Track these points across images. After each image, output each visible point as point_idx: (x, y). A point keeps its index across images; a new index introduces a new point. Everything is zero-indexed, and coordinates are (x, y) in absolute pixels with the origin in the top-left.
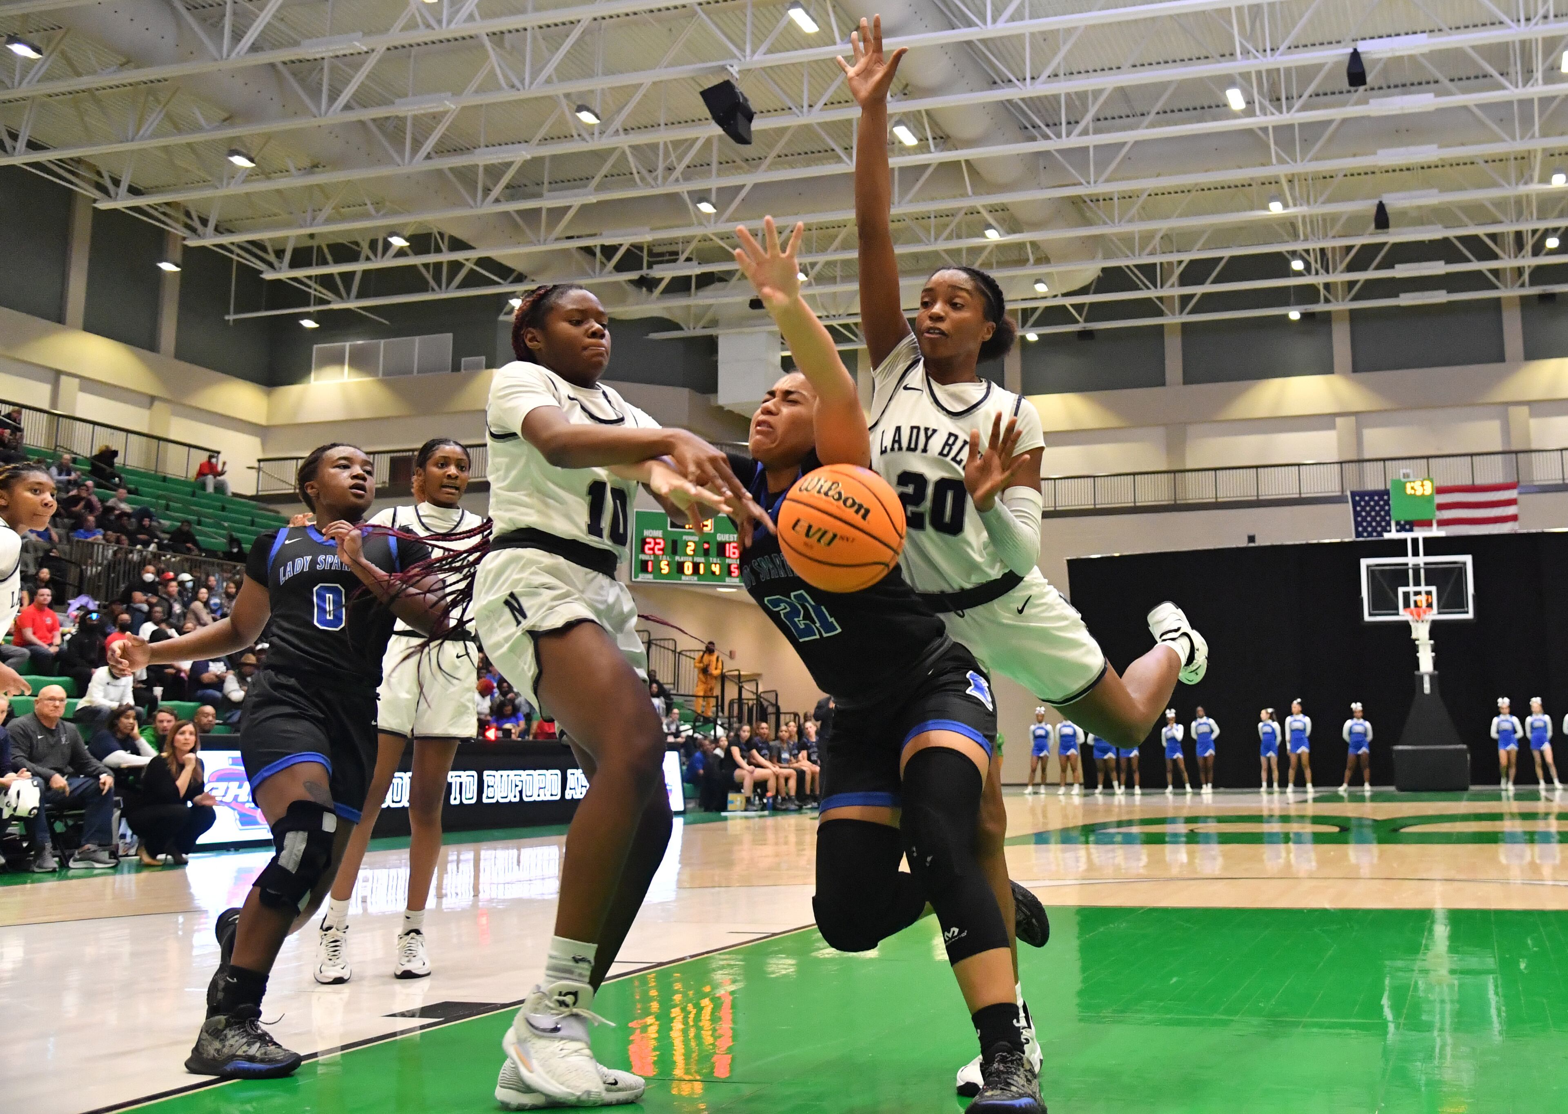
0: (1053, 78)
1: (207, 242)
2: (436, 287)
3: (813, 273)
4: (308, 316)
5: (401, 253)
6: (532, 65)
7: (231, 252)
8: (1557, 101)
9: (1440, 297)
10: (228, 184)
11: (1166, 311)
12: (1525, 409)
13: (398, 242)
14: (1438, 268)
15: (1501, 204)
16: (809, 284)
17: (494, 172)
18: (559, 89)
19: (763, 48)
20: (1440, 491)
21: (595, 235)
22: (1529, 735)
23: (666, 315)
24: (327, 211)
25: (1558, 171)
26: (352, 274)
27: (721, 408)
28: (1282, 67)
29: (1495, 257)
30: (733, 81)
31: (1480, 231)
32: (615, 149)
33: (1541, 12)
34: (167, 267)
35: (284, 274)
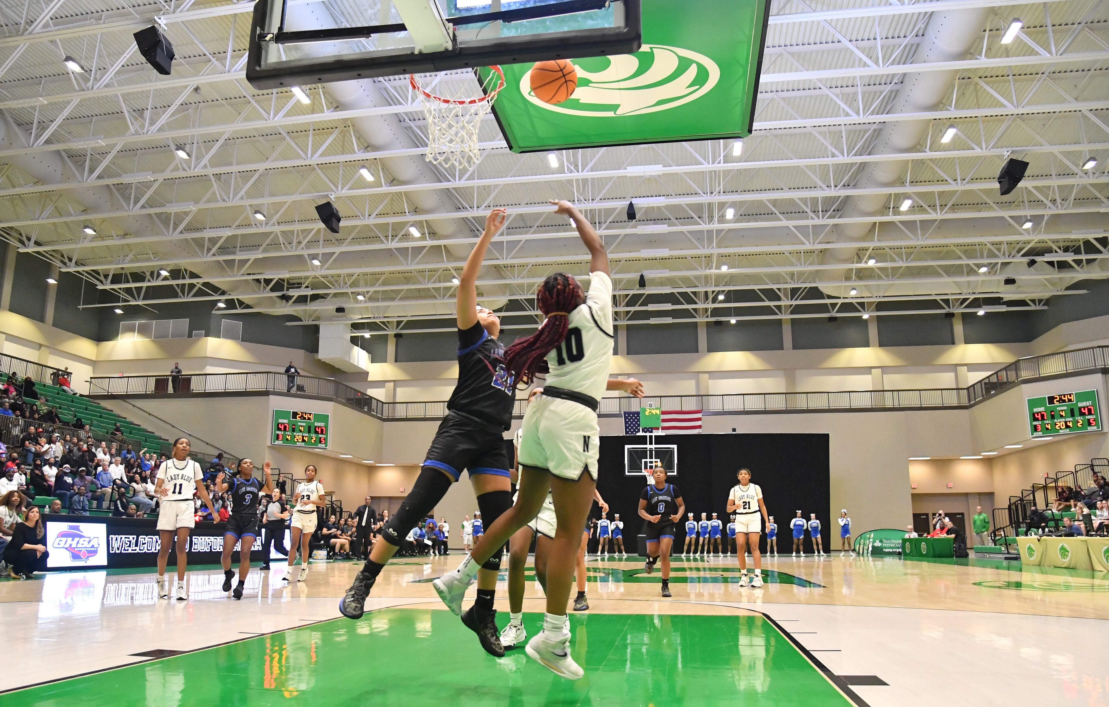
0: (487, 208)
1: (71, 270)
2: (182, 295)
3: (367, 296)
4: (118, 307)
5: (166, 278)
6: (234, 190)
7: (83, 275)
8: (725, 231)
9: (669, 320)
10: (83, 242)
11: (539, 321)
12: (707, 375)
13: (164, 273)
14: (668, 307)
15: (697, 278)
16: (366, 302)
17: (213, 241)
18: (247, 202)
19: (347, 187)
20: (663, 413)
21: (261, 273)
22: (700, 530)
23: (295, 314)
24: (131, 256)
25: (724, 264)
26: (142, 287)
27: (320, 360)
28: (597, 208)
29: (696, 303)
30: (331, 202)
31: (689, 290)
32: (272, 232)
33: (717, 190)
34: (51, 281)
35: (108, 287)
